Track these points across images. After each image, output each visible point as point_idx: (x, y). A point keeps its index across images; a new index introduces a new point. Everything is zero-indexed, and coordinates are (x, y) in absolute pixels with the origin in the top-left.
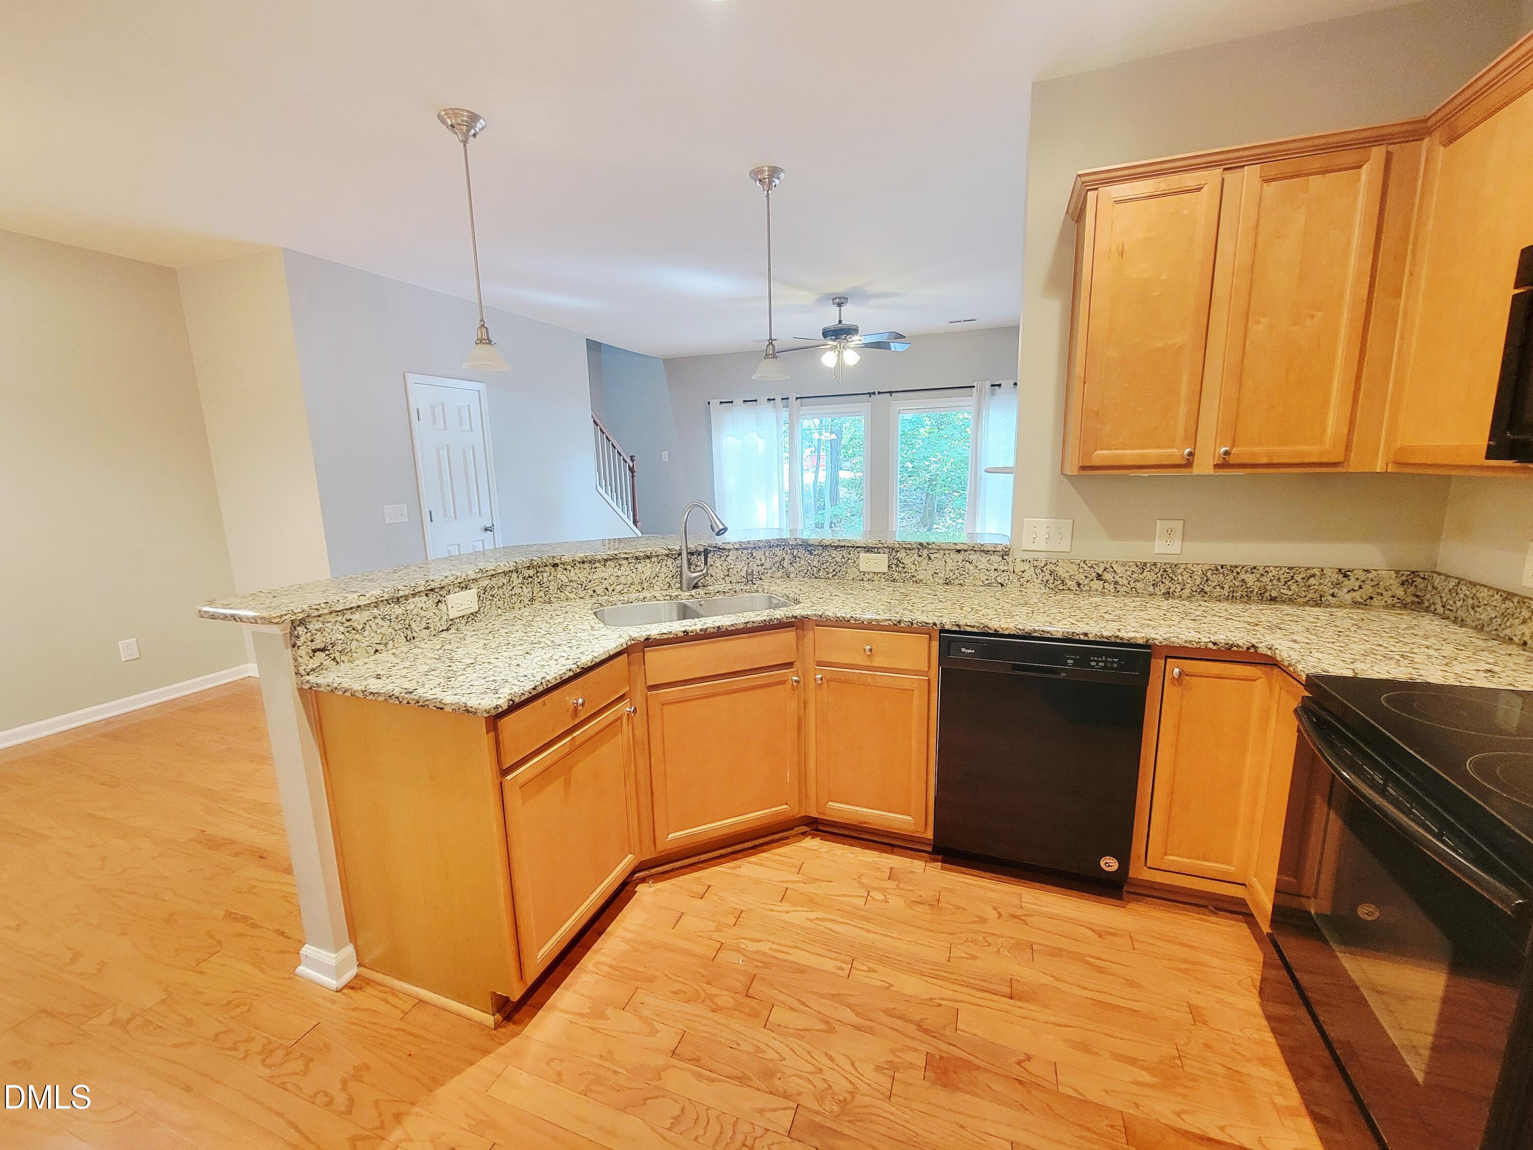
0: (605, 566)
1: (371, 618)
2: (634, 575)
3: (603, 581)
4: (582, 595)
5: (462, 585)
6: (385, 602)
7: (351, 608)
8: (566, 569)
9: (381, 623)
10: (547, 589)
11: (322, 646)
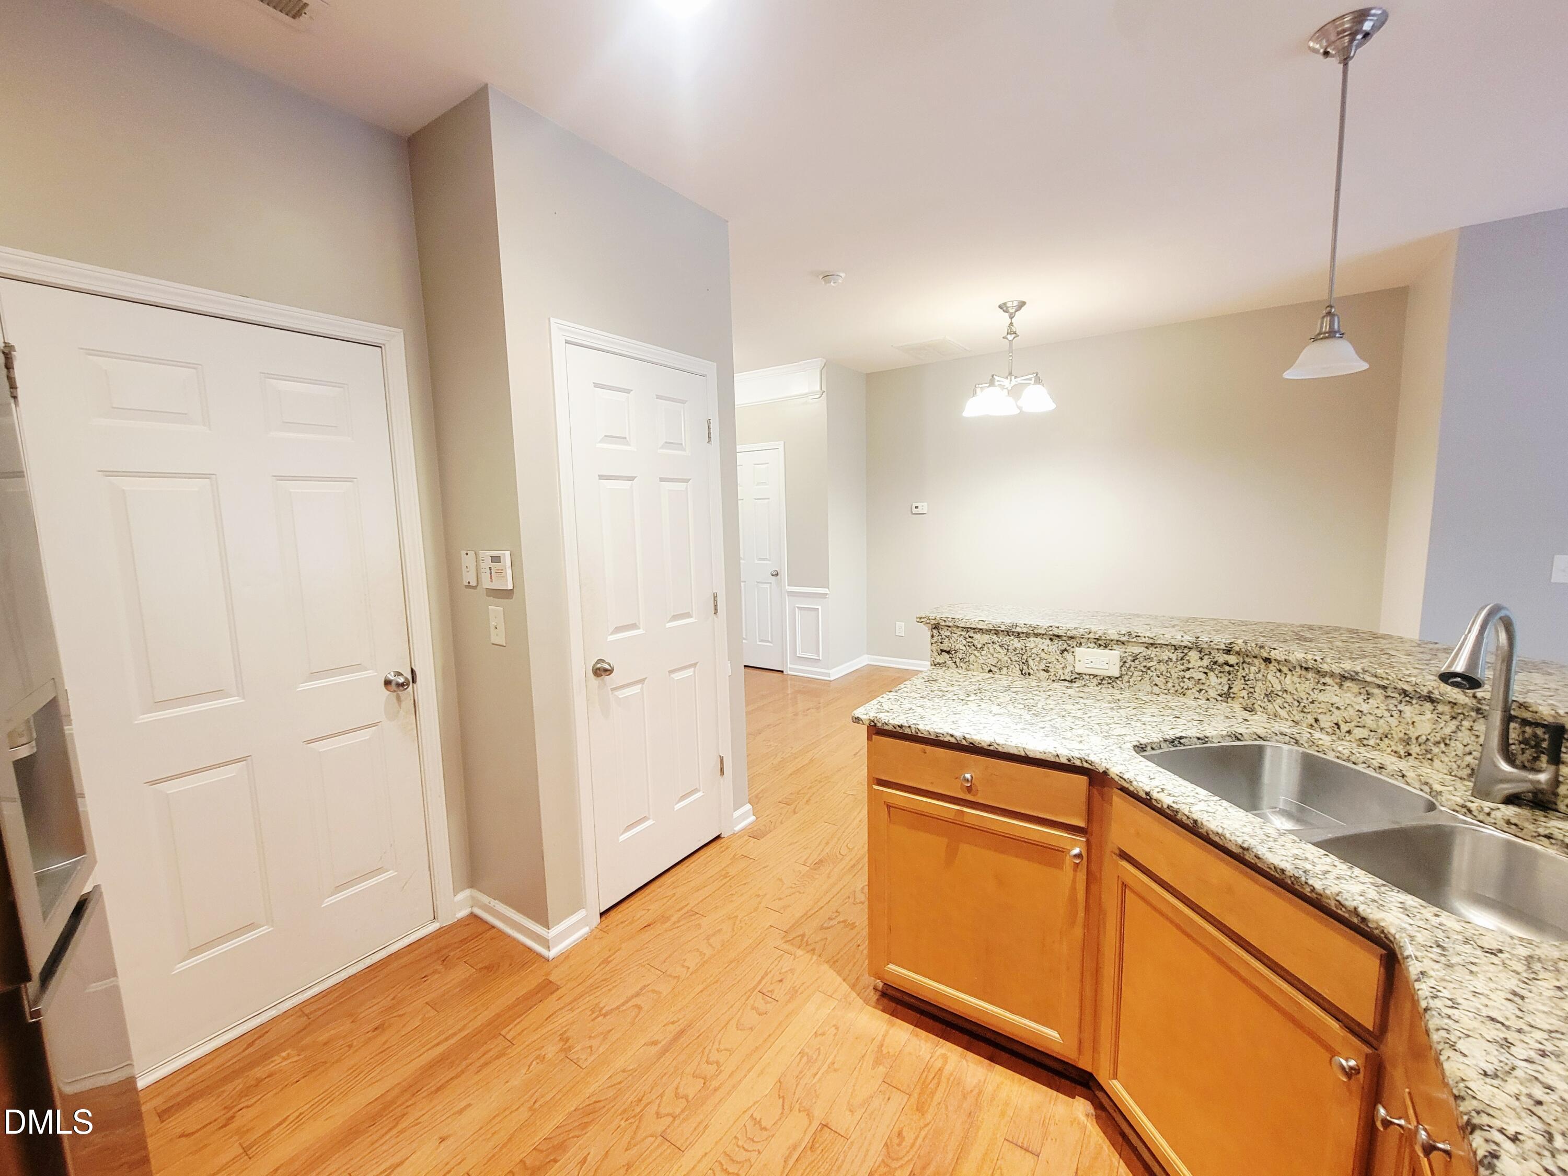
0: (1341, 685)
1: (990, 641)
2: (1393, 722)
3: (1334, 710)
4: (1297, 718)
5: (1100, 642)
6: (1006, 633)
7: (974, 629)
8: (1280, 671)
9: (998, 649)
10: (1252, 690)
11: (948, 649)
